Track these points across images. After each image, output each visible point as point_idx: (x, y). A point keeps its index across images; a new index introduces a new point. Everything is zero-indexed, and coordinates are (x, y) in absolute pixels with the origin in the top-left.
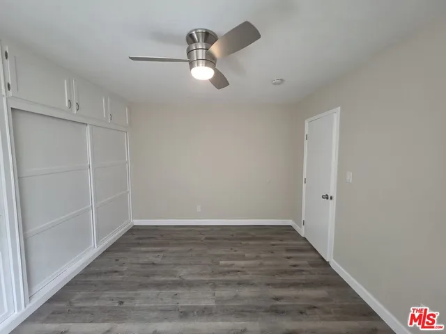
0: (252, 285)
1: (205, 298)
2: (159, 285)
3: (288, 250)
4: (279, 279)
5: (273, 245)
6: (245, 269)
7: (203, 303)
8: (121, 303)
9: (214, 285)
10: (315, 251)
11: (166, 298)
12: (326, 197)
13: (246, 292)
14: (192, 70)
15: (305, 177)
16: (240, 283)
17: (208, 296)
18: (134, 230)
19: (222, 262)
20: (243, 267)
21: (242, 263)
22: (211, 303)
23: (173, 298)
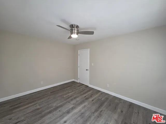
3: (78, 87)
4: (82, 93)
5: (74, 87)
6: (73, 95)
9: (69, 102)
10: (84, 85)
11: (57, 113)
12: (87, 70)
13: (78, 99)
15: (79, 66)
16: (75, 98)
17: (70, 105)
19: (64, 96)
21: (71, 94)
23: (59, 112)
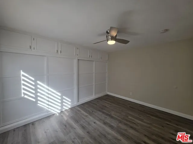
0: (137, 131)
1: (114, 123)
2: (103, 113)
5: (168, 124)
6: (138, 124)
7: (112, 124)
8: (93, 112)
9: (120, 122)
11: (103, 117)
14: (108, 42)
16: (131, 127)
18: (107, 95)
20: (138, 123)
22: (115, 126)
23: (105, 118)
